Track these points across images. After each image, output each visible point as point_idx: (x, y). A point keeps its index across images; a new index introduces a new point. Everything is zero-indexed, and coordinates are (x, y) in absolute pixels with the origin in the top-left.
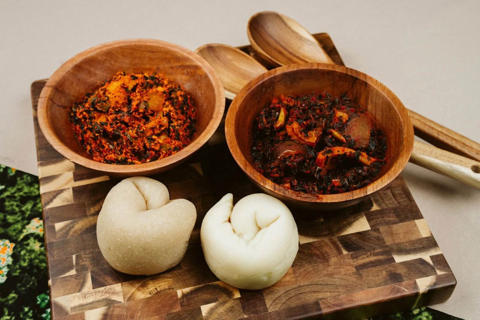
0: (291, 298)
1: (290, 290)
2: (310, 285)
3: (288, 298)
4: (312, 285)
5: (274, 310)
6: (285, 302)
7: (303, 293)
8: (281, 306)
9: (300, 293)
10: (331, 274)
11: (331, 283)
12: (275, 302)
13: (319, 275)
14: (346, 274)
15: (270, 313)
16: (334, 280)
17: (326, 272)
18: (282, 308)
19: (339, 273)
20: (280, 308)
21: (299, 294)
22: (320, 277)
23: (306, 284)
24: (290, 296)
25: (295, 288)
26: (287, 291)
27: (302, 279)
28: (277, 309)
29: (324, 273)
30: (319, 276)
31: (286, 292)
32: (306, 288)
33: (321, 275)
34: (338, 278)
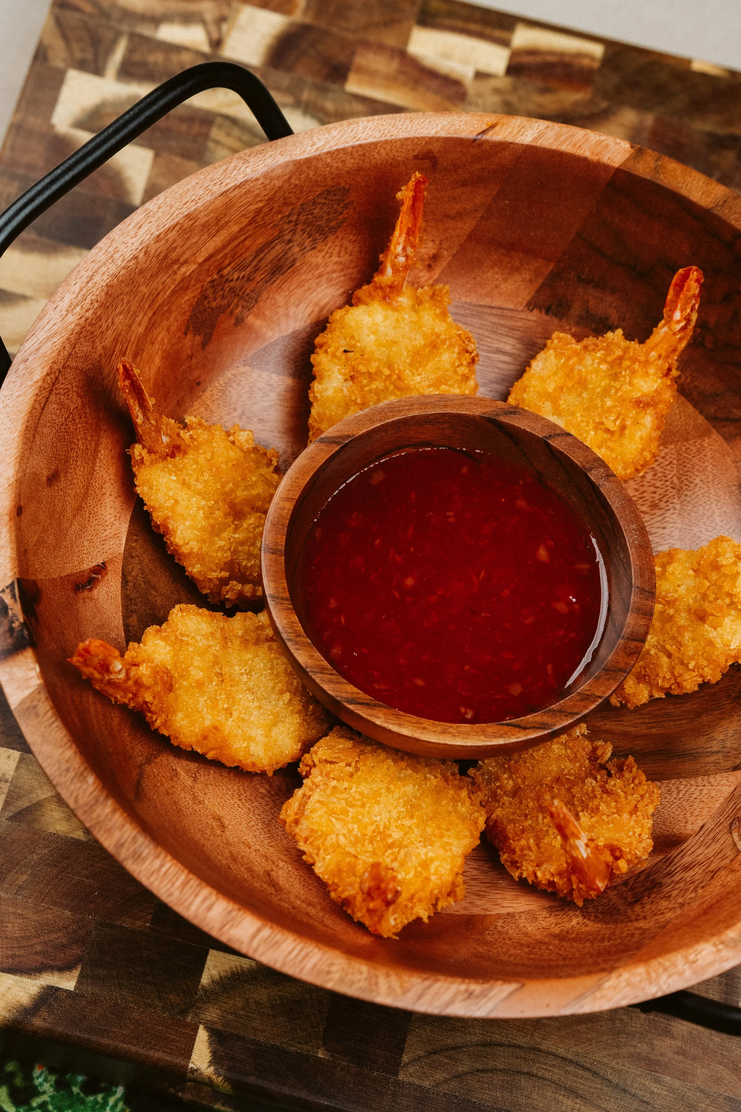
0: (492, 1071)
1: (500, 1045)
2: (571, 1061)
3: (478, 1066)
4: (577, 1064)
5: (417, 1082)
6: (465, 1074)
7: (536, 1076)
8: (446, 1081)
9: (526, 1070)
10: (657, 1063)
11: (640, 1093)
12: (435, 1057)
13: (618, 1047)
14: (702, 1091)
15: (398, 1084)
16: (655, 1088)
17: (643, 1048)
18: (444, 1088)
19: (683, 1075)
20: (438, 1085)
21: (520, 1073)
22: (617, 1056)
23: (561, 1051)
24: (491, 1064)
25: (520, 1047)
26: (490, 1045)
27: (559, 1029)
28: (427, 1084)
29: (635, 1047)
30: (616, 1050)
31: (485, 1045)
32: (553, 1066)
33: (624, 1051)
34: (671, 1089)
